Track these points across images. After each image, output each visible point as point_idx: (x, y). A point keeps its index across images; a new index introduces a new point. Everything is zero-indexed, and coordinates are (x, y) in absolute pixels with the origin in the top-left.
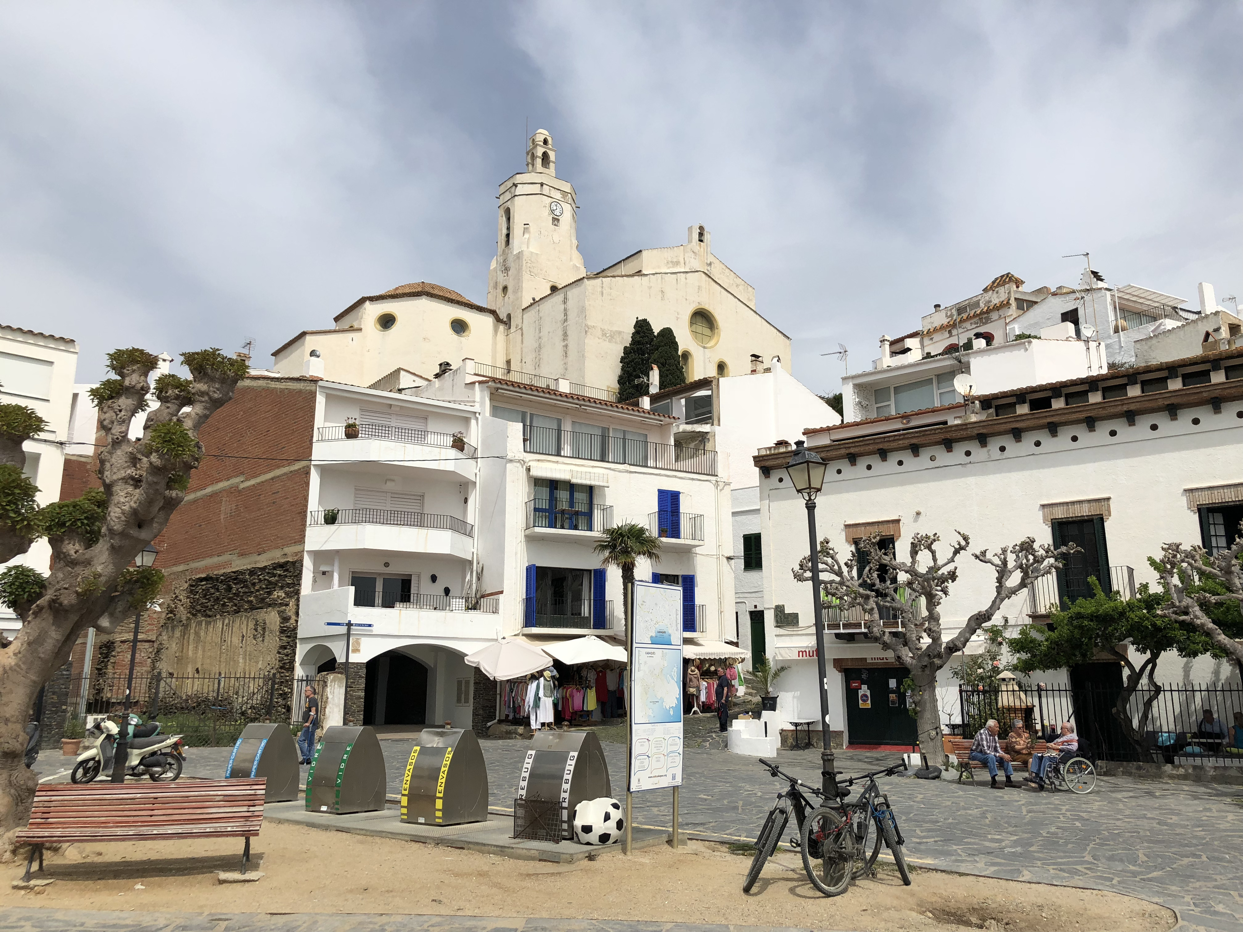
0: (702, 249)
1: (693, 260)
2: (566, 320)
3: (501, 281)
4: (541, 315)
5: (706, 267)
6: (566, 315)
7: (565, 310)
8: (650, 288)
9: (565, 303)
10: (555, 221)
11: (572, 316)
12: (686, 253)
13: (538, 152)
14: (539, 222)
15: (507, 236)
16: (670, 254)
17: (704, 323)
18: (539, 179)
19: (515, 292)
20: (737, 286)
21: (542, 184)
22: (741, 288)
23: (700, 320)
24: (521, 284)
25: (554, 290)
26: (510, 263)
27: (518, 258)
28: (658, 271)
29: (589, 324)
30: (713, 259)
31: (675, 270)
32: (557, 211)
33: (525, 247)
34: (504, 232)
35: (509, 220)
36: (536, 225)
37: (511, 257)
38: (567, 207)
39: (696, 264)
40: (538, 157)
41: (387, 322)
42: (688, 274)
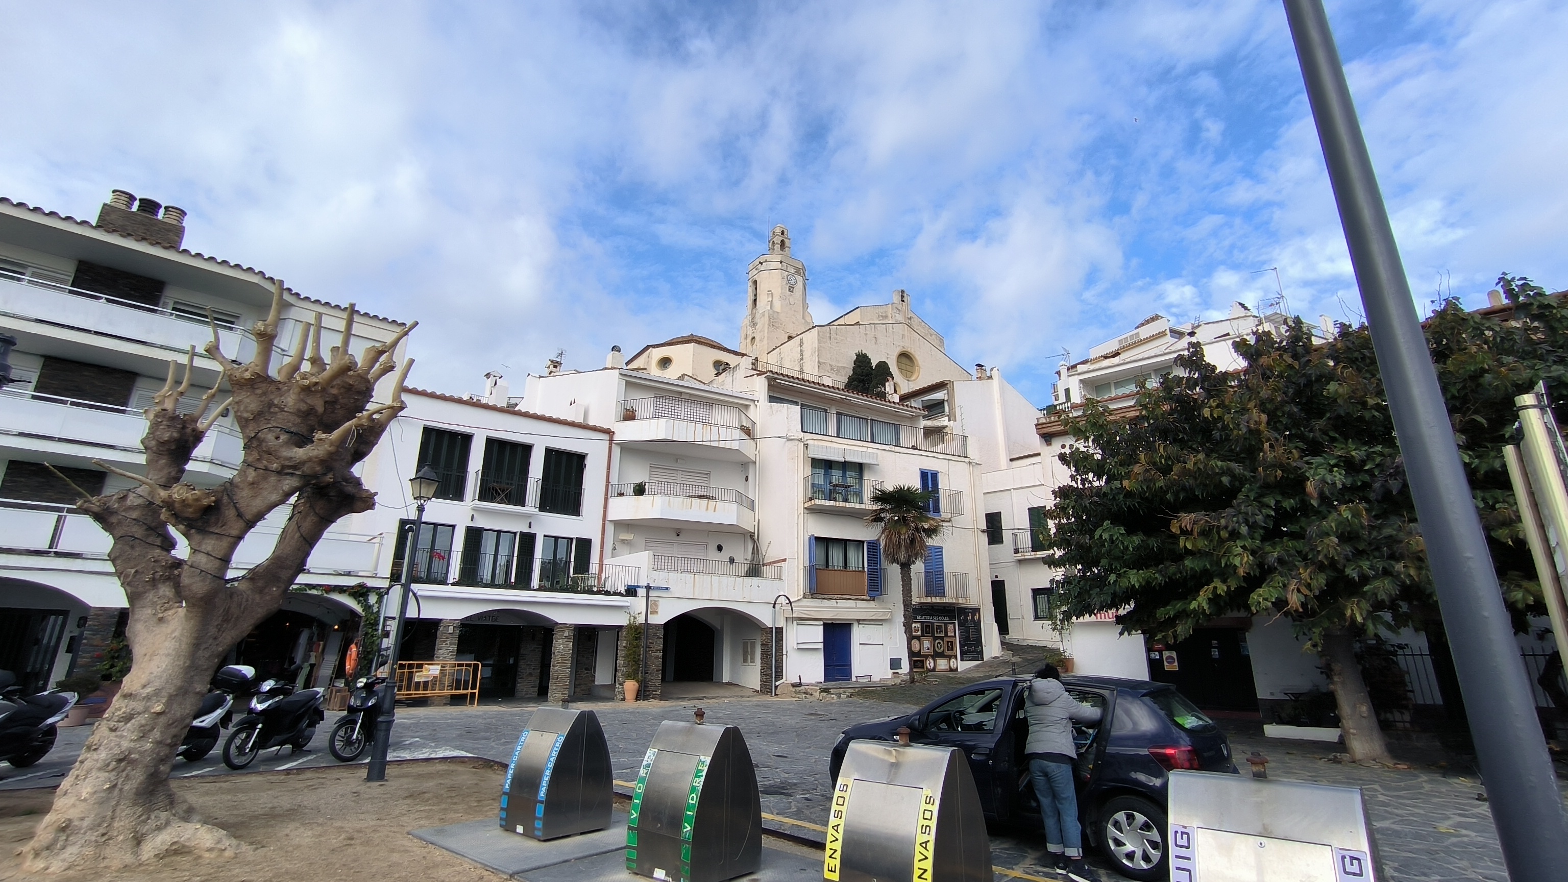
0: (904, 307)
1: (897, 315)
2: (802, 359)
3: (751, 332)
4: (782, 356)
5: (907, 321)
6: (802, 355)
7: (801, 351)
8: (866, 333)
9: (801, 346)
10: (791, 289)
11: (807, 355)
12: (892, 309)
13: (778, 240)
14: (780, 290)
15: (755, 300)
16: (881, 311)
17: (908, 362)
18: (779, 258)
19: (761, 340)
20: (931, 335)
21: (781, 262)
22: (934, 337)
23: (904, 360)
24: (766, 334)
25: (790, 338)
26: (757, 320)
27: (764, 315)
28: (872, 322)
29: (821, 360)
30: (913, 315)
31: (884, 322)
32: (792, 282)
33: (769, 307)
34: (753, 298)
35: (756, 289)
36: (777, 292)
37: (757, 316)
38: (800, 279)
39: (900, 318)
40: (777, 243)
41: (666, 364)
42: (894, 325)
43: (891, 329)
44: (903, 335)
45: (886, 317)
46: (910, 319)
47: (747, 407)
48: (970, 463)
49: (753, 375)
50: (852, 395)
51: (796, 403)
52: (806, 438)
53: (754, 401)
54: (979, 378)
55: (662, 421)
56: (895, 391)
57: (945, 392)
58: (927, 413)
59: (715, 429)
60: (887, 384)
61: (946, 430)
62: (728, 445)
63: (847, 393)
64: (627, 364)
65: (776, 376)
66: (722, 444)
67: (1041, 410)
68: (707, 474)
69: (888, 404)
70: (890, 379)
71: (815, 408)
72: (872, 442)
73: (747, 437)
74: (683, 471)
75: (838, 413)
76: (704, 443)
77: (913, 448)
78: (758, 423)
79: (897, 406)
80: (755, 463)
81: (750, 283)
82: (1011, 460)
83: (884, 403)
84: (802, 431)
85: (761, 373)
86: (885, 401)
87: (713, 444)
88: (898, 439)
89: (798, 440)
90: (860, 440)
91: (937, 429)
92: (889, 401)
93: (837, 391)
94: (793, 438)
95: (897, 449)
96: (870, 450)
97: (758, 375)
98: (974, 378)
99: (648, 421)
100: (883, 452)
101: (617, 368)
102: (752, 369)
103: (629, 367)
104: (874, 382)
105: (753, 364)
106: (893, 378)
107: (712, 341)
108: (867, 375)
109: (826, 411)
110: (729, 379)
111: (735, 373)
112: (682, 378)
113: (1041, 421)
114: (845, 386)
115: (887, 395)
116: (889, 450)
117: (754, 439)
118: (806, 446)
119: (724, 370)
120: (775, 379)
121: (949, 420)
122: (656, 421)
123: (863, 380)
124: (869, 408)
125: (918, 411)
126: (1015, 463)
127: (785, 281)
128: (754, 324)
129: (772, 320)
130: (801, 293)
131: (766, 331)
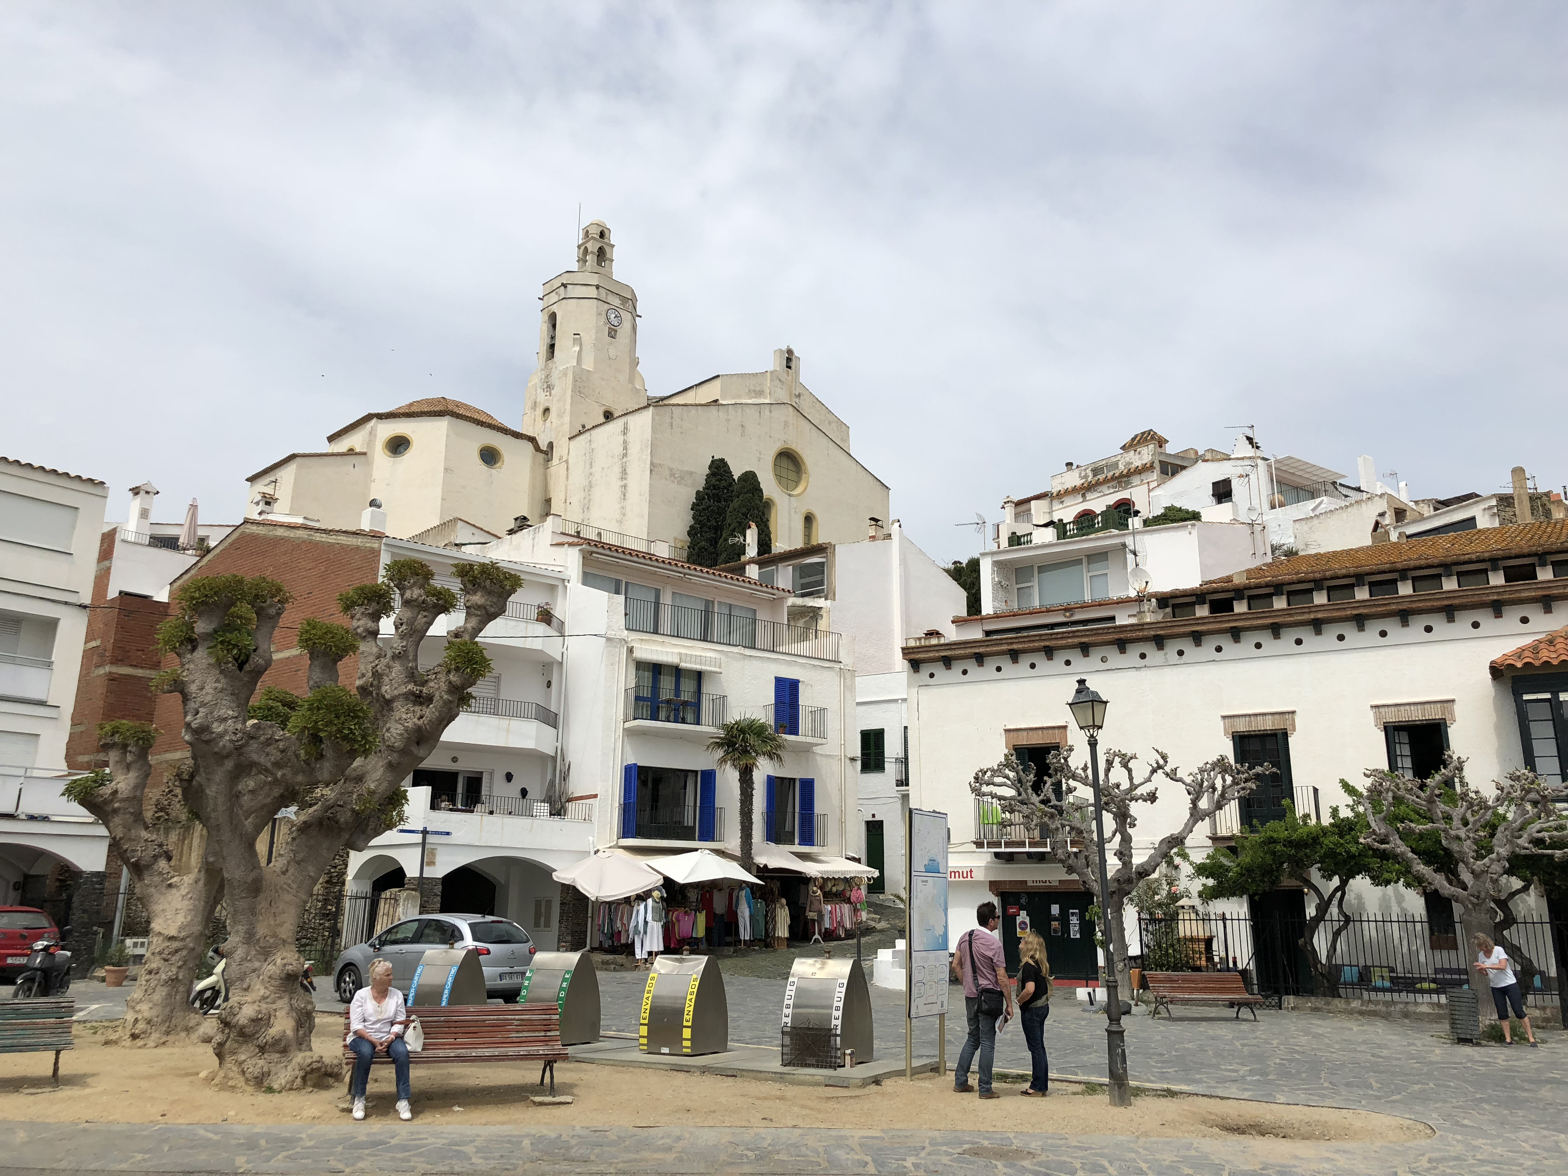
0: (790, 377)
1: (778, 391)
2: (625, 455)
3: (542, 401)
4: (593, 446)
5: (794, 400)
6: (625, 448)
7: (625, 442)
8: (728, 420)
9: (625, 434)
10: (612, 333)
11: (633, 450)
12: (771, 381)
13: (593, 247)
14: (593, 332)
15: (552, 346)
16: (753, 382)
17: (791, 465)
18: (594, 280)
19: (560, 415)
20: (831, 423)
21: (598, 287)
22: (835, 425)
23: (785, 463)
24: (568, 407)
25: (608, 416)
26: (554, 379)
27: (565, 374)
28: (738, 401)
29: (655, 461)
30: (803, 390)
31: (758, 400)
32: (615, 321)
33: (574, 362)
34: (547, 342)
35: (554, 327)
36: (588, 338)
37: (555, 374)
38: (626, 316)
39: (783, 396)
40: (592, 253)
41: (399, 447)
42: (773, 406)
43: (767, 413)
44: (785, 423)
45: (760, 393)
46: (799, 396)
50: (693, 571)
54: (873, 538)
57: (824, 559)
60: (748, 532)
64: (331, 438)
81: (545, 318)
88: (753, 631)
89: (620, 639)
95: (747, 651)
100: (730, 655)
103: (334, 445)
116: (737, 653)
121: (827, 599)
125: (782, 593)
127: (603, 319)
128: (548, 387)
129: (578, 384)
130: (627, 341)
131: (569, 401)
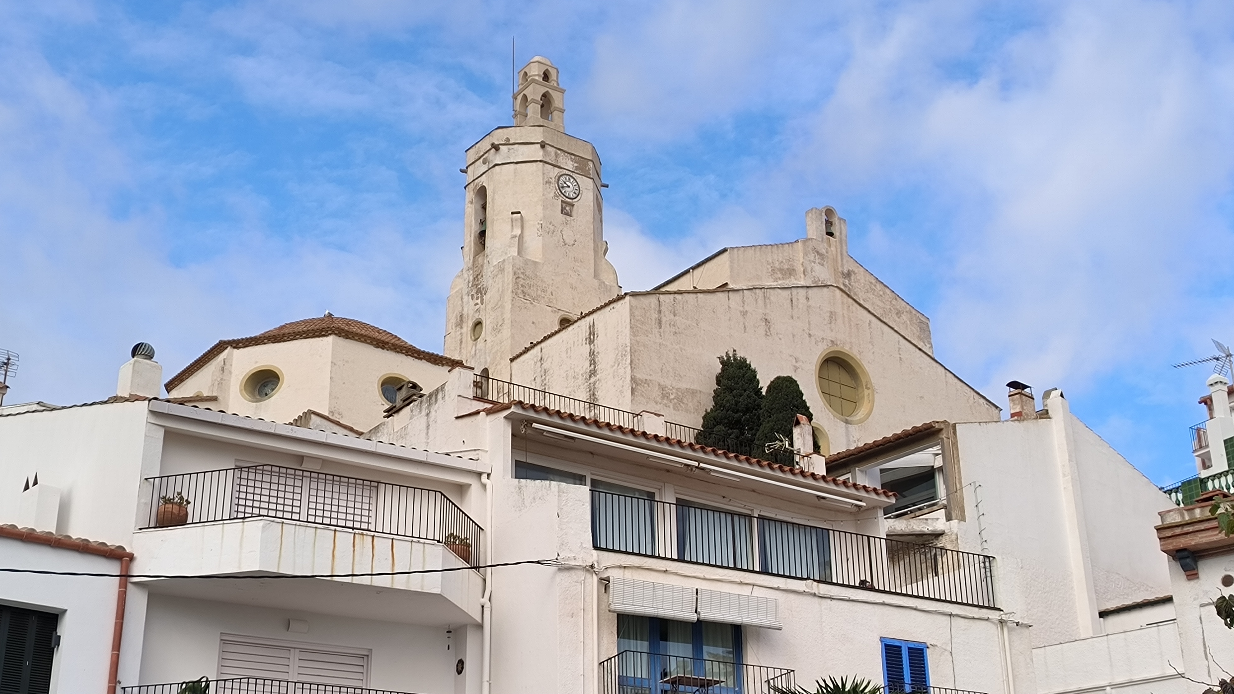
0: (833, 249)
1: (817, 267)
2: (593, 373)
3: (471, 313)
4: (545, 365)
5: (841, 280)
6: (593, 362)
7: (592, 353)
8: (744, 313)
9: (591, 342)
10: (567, 208)
11: (604, 362)
12: (806, 254)
13: (535, 93)
14: (540, 208)
15: (482, 234)
16: (777, 257)
17: (844, 377)
18: (537, 135)
19: (497, 329)
20: (899, 313)
21: (543, 145)
22: (904, 317)
23: (835, 373)
24: (508, 315)
25: (565, 323)
26: (487, 280)
27: (502, 270)
28: (757, 283)
29: (638, 376)
30: (852, 267)
31: (787, 283)
32: (570, 191)
33: (514, 252)
34: (475, 228)
35: (484, 207)
36: (533, 214)
37: (488, 271)
38: (586, 184)
39: (824, 274)
40: (534, 101)
41: (264, 385)
42: (810, 291)
43: (803, 300)
44: (832, 314)
45: (791, 272)
47: (462, 489)
48: (1001, 622)
49: (477, 413)
50: (712, 458)
51: (579, 479)
52: (604, 564)
53: (480, 474)
54: (1017, 416)
55: (254, 527)
56: (817, 448)
57: (936, 449)
58: (893, 501)
59: (382, 545)
60: (796, 431)
61: (942, 543)
62: (415, 584)
63: (701, 455)
64: (170, 386)
65: (532, 414)
66: (400, 582)
67: (1169, 492)
68: (362, 657)
69: (800, 479)
70: (803, 419)
71: (624, 491)
72: (765, 571)
73: (461, 563)
74: (302, 650)
75: (682, 505)
76: (356, 580)
77: (864, 586)
78: (487, 528)
79: (822, 484)
80: (480, 626)
81: (470, 194)
82: (1103, 614)
83: (790, 477)
84: (596, 547)
85: (496, 408)
86: (792, 471)
87: (378, 581)
88: (826, 564)
89: (584, 568)
90: (735, 568)
91: (920, 541)
92: (802, 473)
93: (678, 449)
94: (572, 563)
95: (824, 589)
96: (758, 592)
97: (489, 412)
98: (1006, 414)
99: (218, 528)
100: (792, 596)
101: (145, 399)
102: (476, 398)
103: (176, 394)
104: (765, 427)
105: (476, 384)
106: (810, 417)
107: (379, 331)
108: (747, 410)
109: (651, 497)
110: (419, 421)
111: (434, 407)
112: (302, 420)
113: (1171, 520)
114: (696, 438)
115: (797, 458)
116: (804, 593)
117: (477, 568)
118: (605, 583)
119: (408, 401)
120: (529, 422)
121: (949, 518)
122: (237, 526)
123: (738, 421)
124: (755, 490)
125: (874, 496)
126: (1113, 620)
127: (553, 189)
128: (479, 291)
129: (522, 282)
130: (589, 217)
131: (508, 306)
